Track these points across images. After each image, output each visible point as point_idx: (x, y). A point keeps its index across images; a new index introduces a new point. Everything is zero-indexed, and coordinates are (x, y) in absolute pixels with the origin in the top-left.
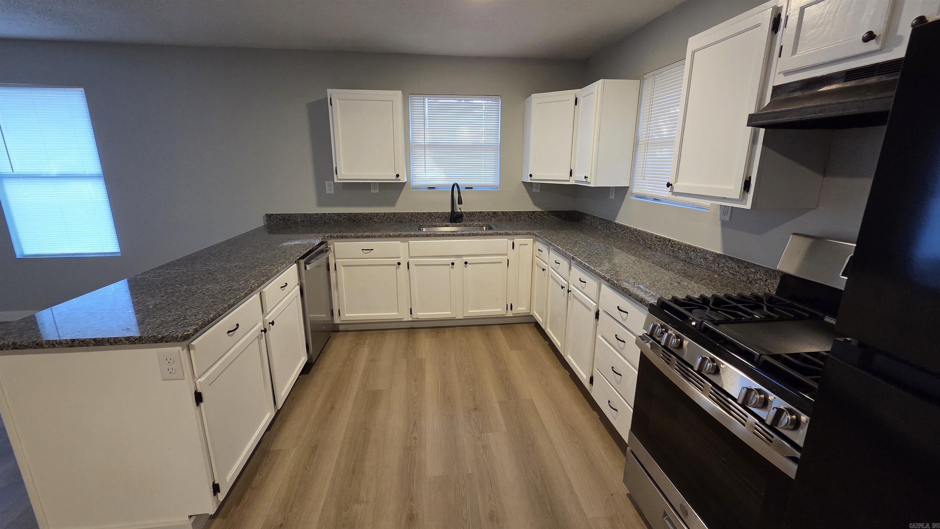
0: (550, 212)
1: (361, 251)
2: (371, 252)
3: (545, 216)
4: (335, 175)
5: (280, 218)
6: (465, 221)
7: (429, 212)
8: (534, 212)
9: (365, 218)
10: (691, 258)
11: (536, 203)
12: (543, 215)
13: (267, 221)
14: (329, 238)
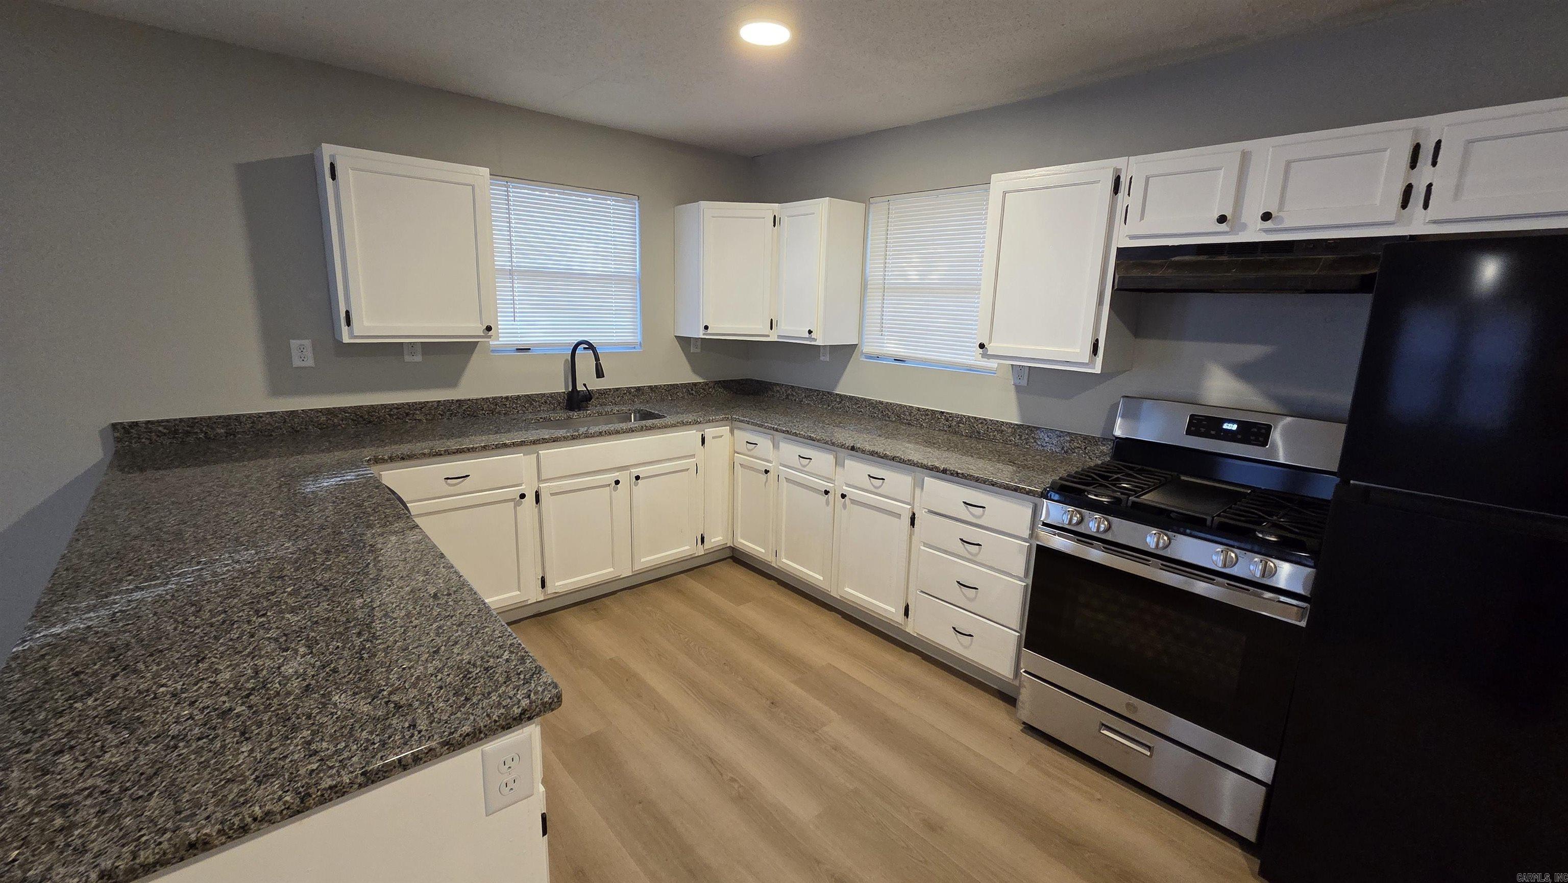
0: (717, 383)
1: (444, 482)
2: (463, 481)
3: (710, 390)
4: (345, 328)
5: (160, 431)
6: (593, 406)
7: (528, 395)
8: (695, 384)
9: (394, 415)
10: (979, 433)
11: (696, 371)
12: (707, 387)
13: (118, 440)
14: (372, 462)
